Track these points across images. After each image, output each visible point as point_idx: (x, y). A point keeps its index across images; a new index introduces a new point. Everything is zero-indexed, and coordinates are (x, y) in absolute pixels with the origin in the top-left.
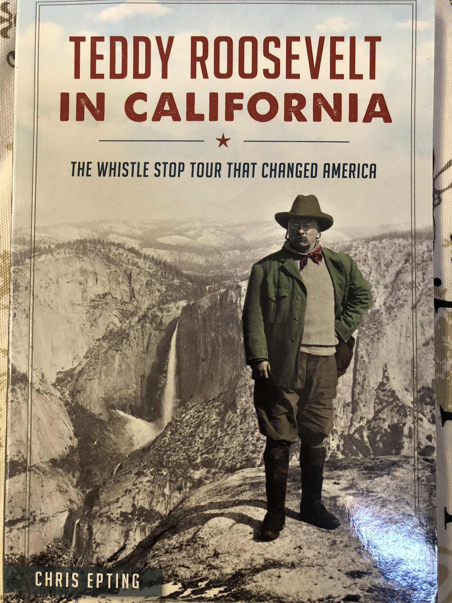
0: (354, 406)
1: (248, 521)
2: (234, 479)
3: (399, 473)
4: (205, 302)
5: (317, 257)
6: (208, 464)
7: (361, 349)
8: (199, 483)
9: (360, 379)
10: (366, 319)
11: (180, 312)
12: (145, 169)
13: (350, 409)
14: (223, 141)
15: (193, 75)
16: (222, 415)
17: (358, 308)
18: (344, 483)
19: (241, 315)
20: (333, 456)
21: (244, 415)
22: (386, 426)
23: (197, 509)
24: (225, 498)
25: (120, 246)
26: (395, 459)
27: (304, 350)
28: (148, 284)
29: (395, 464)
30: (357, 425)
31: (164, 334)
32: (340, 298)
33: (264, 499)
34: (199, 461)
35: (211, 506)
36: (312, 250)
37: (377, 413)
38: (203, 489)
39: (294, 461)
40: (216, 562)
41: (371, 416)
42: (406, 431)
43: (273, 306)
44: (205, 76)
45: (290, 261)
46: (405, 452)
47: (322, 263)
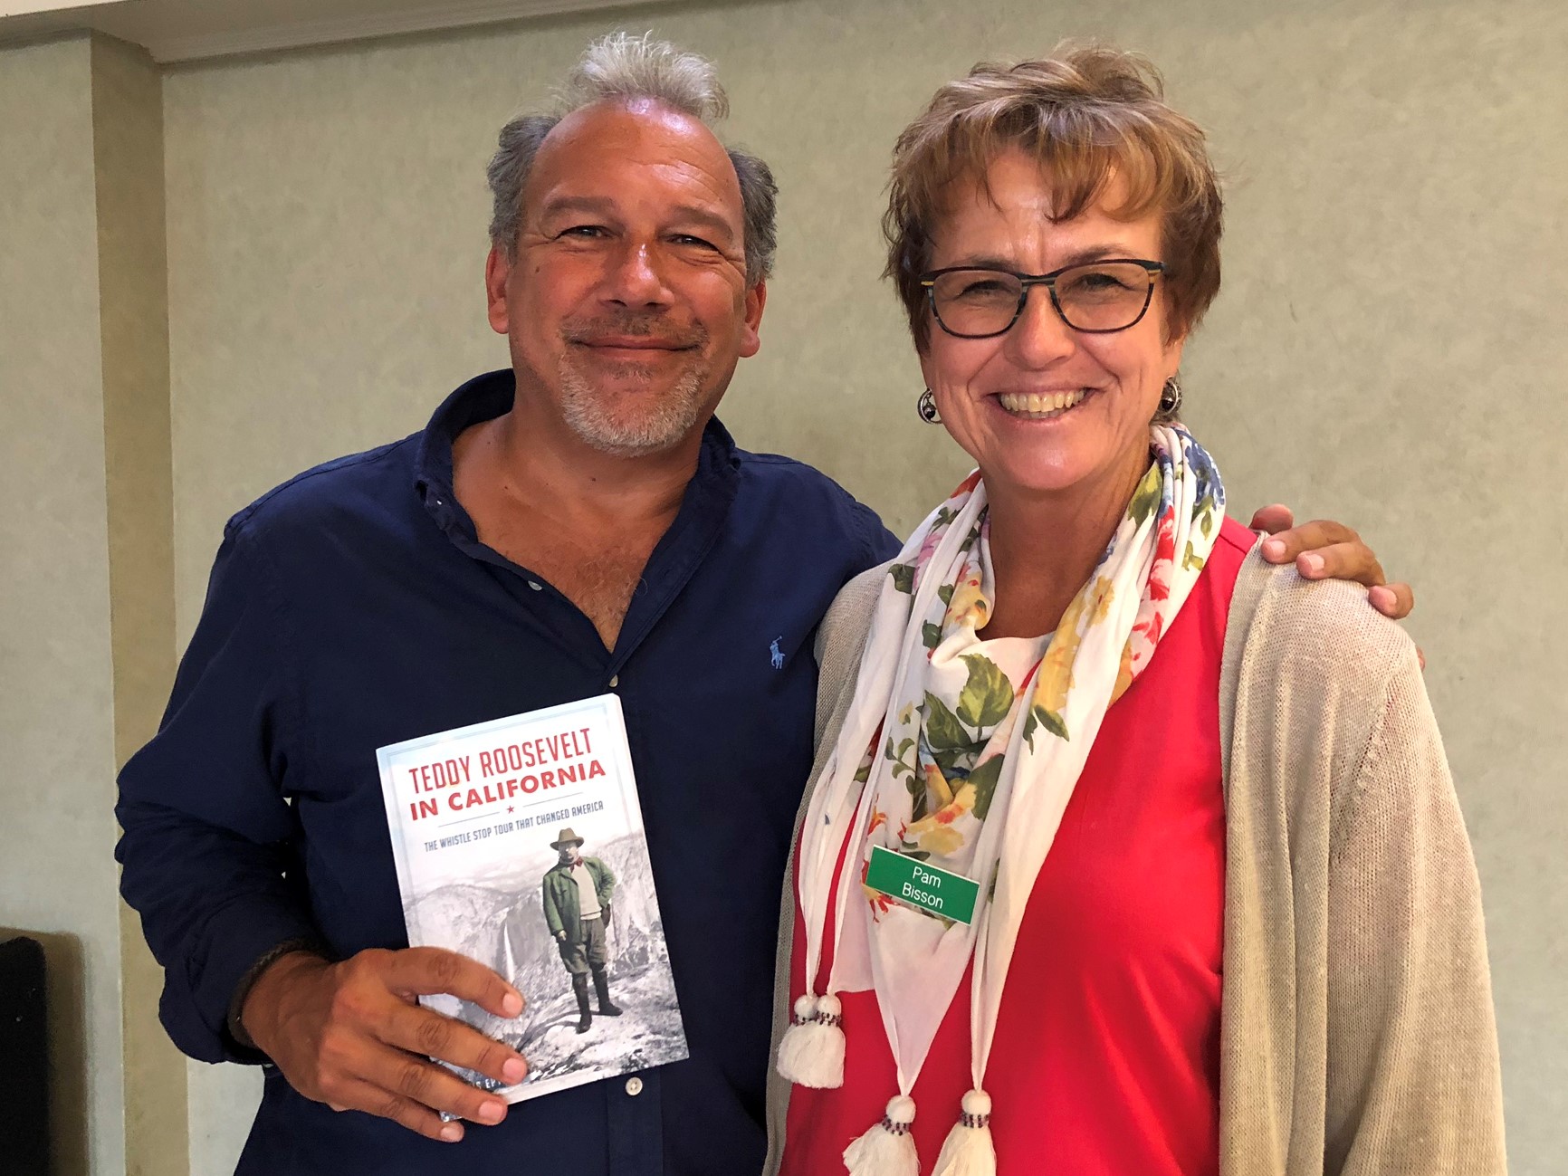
0: (617, 942)
1: (571, 1024)
2: (558, 1003)
3: (650, 974)
4: (519, 906)
5: (579, 863)
6: (541, 998)
7: (615, 909)
8: (539, 1010)
9: (617, 927)
10: (614, 891)
11: (505, 916)
12: (468, 837)
13: (615, 945)
14: (511, 809)
15: (485, 775)
16: (543, 968)
17: (608, 886)
18: (620, 988)
19: (542, 908)
20: (611, 974)
21: (556, 964)
22: (637, 949)
23: (541, 1025)
24: (555, 1015)
25: (463, 885)
26: (645, 966)
27: (583, 918)
28: (484, 904)
29: (646, 969)
30: (621, 953)
31: (499, 931)
32: (597, 883)
33: (578, 1009)
34: (535, 997)
35: (548, 1021)
36: (575, 860)
37: (631, 943)
38: (541, 1013)
39: (590, 983)
40: (558, 1053)
41: (628, 946)
42: (649, 949)
43: (560, 897)
44: (492, 774)
45: (564, 869)
46: (650, 961)
47: (583, 865)
